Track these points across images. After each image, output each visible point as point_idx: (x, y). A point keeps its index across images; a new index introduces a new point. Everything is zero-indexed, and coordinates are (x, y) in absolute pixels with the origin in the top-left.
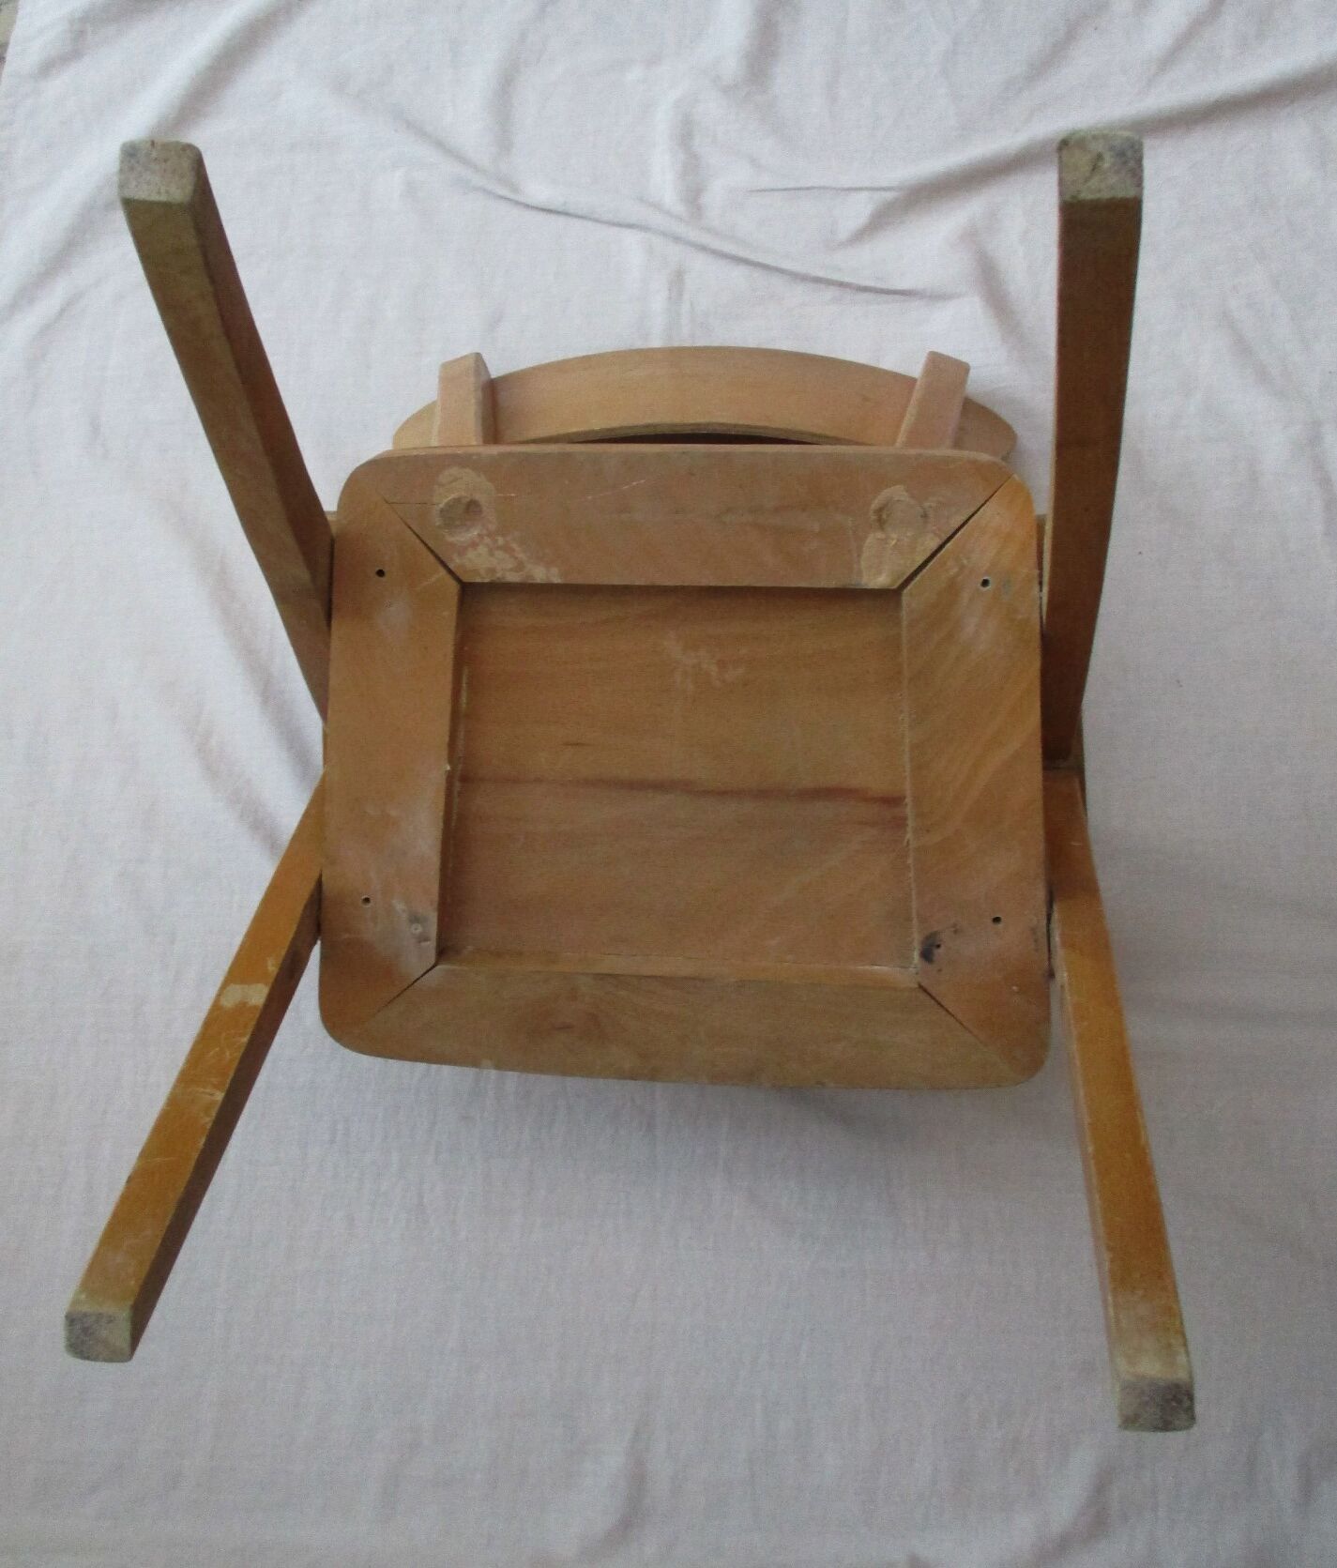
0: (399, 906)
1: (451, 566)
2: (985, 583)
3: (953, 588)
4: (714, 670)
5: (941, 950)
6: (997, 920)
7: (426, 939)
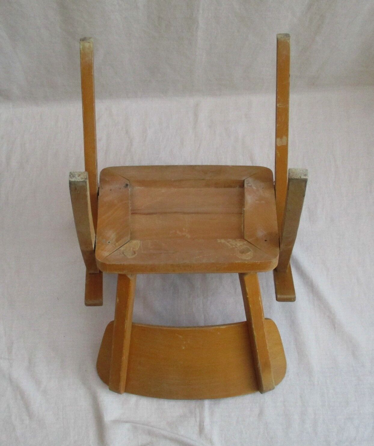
0: (254, 188)
1: (246, 242)
2: (109, 242)
3: (117, 240)
4: (178, 232)
5: (124, 186)
6: (111, 190)
7: (247, 183)
